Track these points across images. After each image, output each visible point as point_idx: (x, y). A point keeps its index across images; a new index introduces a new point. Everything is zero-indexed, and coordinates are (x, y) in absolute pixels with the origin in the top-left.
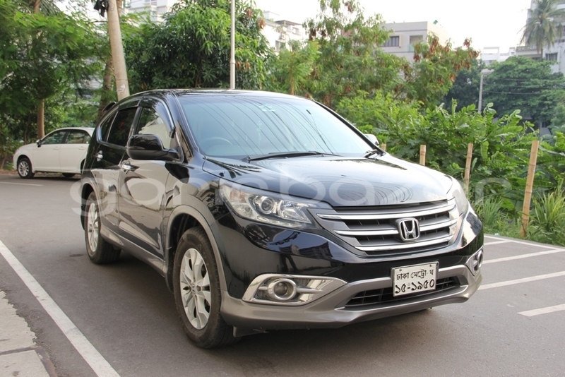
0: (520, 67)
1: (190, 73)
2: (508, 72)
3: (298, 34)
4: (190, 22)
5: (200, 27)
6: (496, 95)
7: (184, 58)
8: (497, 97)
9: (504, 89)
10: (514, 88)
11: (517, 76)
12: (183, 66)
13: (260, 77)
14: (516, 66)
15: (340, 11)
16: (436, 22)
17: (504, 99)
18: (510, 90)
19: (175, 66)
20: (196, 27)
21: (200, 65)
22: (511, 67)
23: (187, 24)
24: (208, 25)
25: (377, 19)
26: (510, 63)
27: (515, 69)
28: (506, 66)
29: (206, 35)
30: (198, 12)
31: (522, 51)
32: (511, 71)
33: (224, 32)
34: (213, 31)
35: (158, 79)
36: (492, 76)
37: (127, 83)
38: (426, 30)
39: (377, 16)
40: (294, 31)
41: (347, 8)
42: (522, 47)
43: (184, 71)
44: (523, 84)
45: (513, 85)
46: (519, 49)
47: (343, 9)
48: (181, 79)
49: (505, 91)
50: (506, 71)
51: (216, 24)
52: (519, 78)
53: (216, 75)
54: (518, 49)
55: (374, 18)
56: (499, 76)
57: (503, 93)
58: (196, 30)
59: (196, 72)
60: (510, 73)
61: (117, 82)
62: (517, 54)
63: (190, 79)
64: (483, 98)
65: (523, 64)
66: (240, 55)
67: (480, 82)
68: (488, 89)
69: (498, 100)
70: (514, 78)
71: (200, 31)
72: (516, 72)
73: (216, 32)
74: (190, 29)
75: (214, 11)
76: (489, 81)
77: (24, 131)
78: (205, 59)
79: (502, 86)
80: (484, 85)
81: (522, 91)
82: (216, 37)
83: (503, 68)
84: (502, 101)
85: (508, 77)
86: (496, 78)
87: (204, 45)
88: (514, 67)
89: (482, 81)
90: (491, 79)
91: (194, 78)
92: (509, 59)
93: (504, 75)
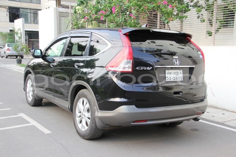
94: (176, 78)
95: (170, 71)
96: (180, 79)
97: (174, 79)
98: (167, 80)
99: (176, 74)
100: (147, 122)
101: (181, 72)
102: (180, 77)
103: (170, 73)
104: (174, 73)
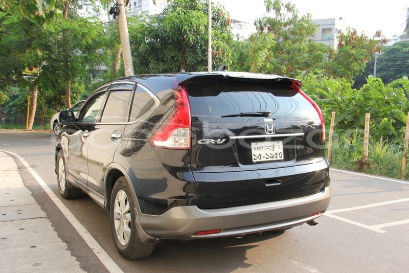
0: (404, 50)
1: (177, 59)
2: (395, 53)
3: (241, 29)
4: (177, 21)
5: (185, 25)
6: (386, 70)
7: (173, 48)
8: (387, 72)
9: (392, 66)
10: (399, 65)
11: (402, 57)
12: (172, 54)
13: (229, 62)
14: (402, 49)
15: (281, 12)
16: (341, 18)
17: (392, 73)
18: (396, 67)
19: (166, 53)
20: (182, 24)
21: (184, 53)
22: (398, 50)
23: (176, 23)
24: (191, 23)
25: (308, 17)
26: (396, 47)
27: (401, 51)
28: (394, 49)
29: (189, 30)
30: (183, 13)
31: (405, 38)
32: (397, 53)
33: (202, 28)
34: (195, 28)
35: (154, 65)
36: (383, 56)
37: (132, 66)
38: (334, 24)
39: (308, 14)
40: (239, 27)
41: (286, 9)
42: (405, 35)
43: (172, 57)
44: (407, 62)
45: (399, 63)
46: (403, 37)
47: (283, 11)
48: (170, 63)
49: (393, 67)
50: (394, 53)
51: (197, 22)
52: (404, 58)
53: (196, 60)
54: (401, 37)
55: (307, 16)
56: (389, 56)
57: (391, 69)
58: (182, 27)
59: (182, 58)
60: (397, 54)
61: (125, 66)
62: (401, 40)
63: (177, 62)
64: (376, 73)
65: (407, 47)
66: (215, 45)
67: (374, 61)
68: (380, 66)
69: (388, 74)
70: (400, 58)
71: (185, 28)
72: (401, 54)
73: (197, 28)
74: (177, 26)
75: (194, 13)
76: (380, 60)
77: (56, 102)
78: (189, 48)
79: (391, 64)
80: (377, 63)
81: (406, 67)
82: (197, 32)
83: (392, 51)
84: (391, 75)
85: (395, 57)
86: (386, 58)
87: (188, 38)
88: (400, 50)
89: (376, 60)
90: (382, 59)
91: (180, 62)
92: (396, 44)
93: (392, 56)
94: (270, 156)
95: (260, 144)
96: (278, 156)
97: (267, 158)
98: (255, 159)
99: (271, 148)
100: (219, 233)
101: (279, 144)
102: (278, 153)
103: (260, 148)
104: (266, 148)
